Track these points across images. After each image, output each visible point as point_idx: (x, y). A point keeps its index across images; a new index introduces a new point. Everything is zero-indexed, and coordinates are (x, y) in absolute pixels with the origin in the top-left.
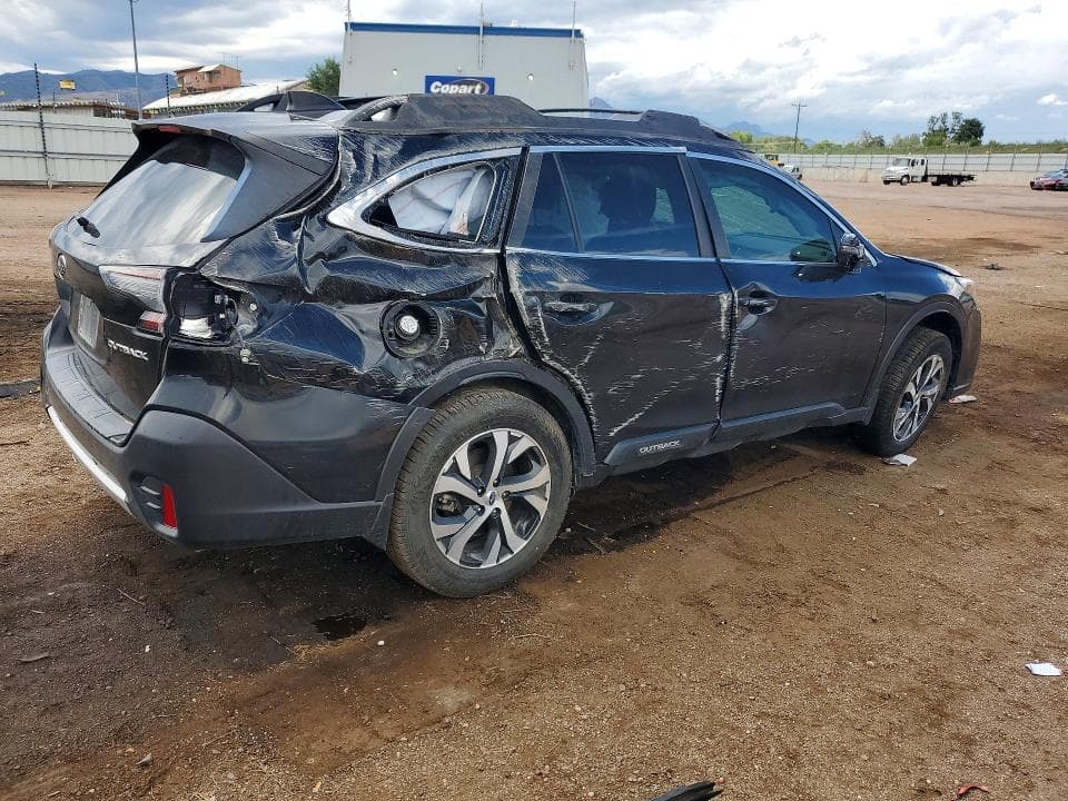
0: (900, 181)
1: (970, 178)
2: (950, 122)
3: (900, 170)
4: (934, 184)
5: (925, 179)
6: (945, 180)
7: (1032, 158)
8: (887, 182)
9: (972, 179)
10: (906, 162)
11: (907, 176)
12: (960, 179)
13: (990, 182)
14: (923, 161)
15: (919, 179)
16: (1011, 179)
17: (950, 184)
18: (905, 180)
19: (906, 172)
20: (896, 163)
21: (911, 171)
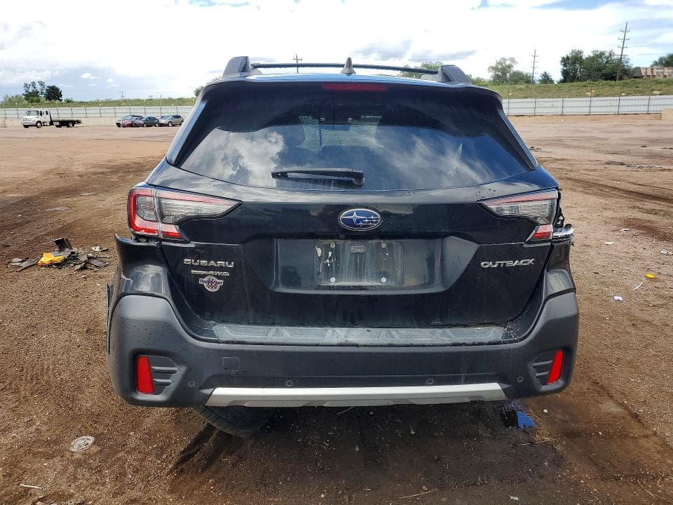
0: (36, 126)
1: (79, 122)
2: (38, 88)
3: (33, 118)
4: (57, 126)
5: (51, 123)
6: (64, 123)
7: (110, 110)
8: (26, 126)
9: (80, 122)
10: (36, 113)
11: (39, 122)
12: (74, 123)
13: (91, 124)
14: (47, 112)
15: (48, 124)
16: (102, 122)
17: (68, 126)
18: (39, 124)
19: (38, 119)
20: (29, 113)
21: (42, 119)
